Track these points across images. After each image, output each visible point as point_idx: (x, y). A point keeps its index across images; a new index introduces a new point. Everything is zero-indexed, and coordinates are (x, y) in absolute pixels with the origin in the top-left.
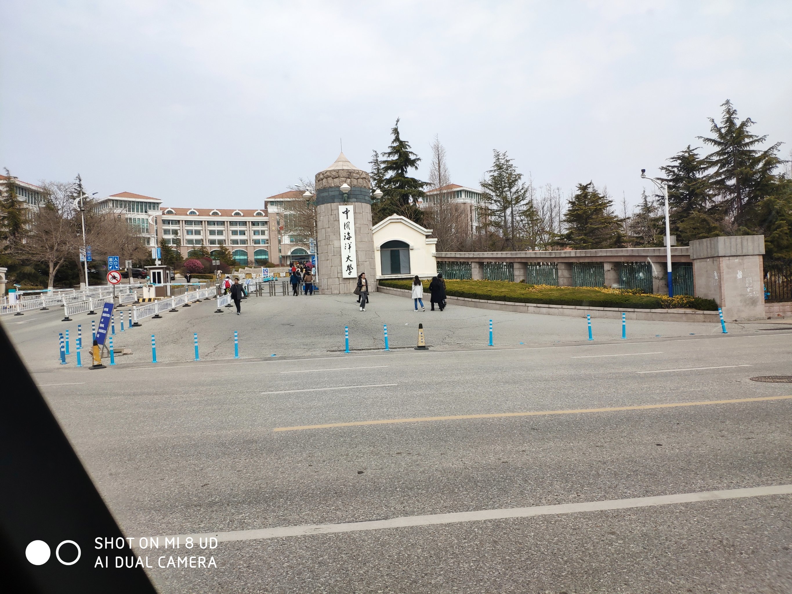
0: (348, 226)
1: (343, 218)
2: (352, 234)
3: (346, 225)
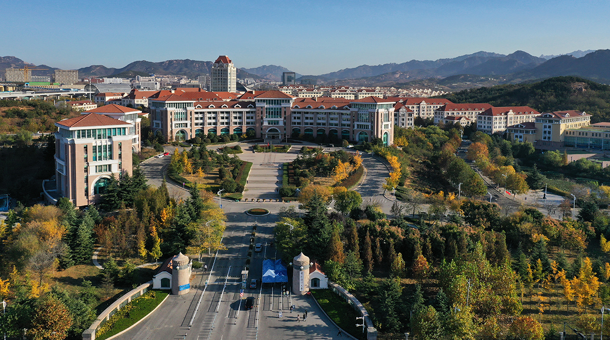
1: (301, 274)
3: (302, 277)
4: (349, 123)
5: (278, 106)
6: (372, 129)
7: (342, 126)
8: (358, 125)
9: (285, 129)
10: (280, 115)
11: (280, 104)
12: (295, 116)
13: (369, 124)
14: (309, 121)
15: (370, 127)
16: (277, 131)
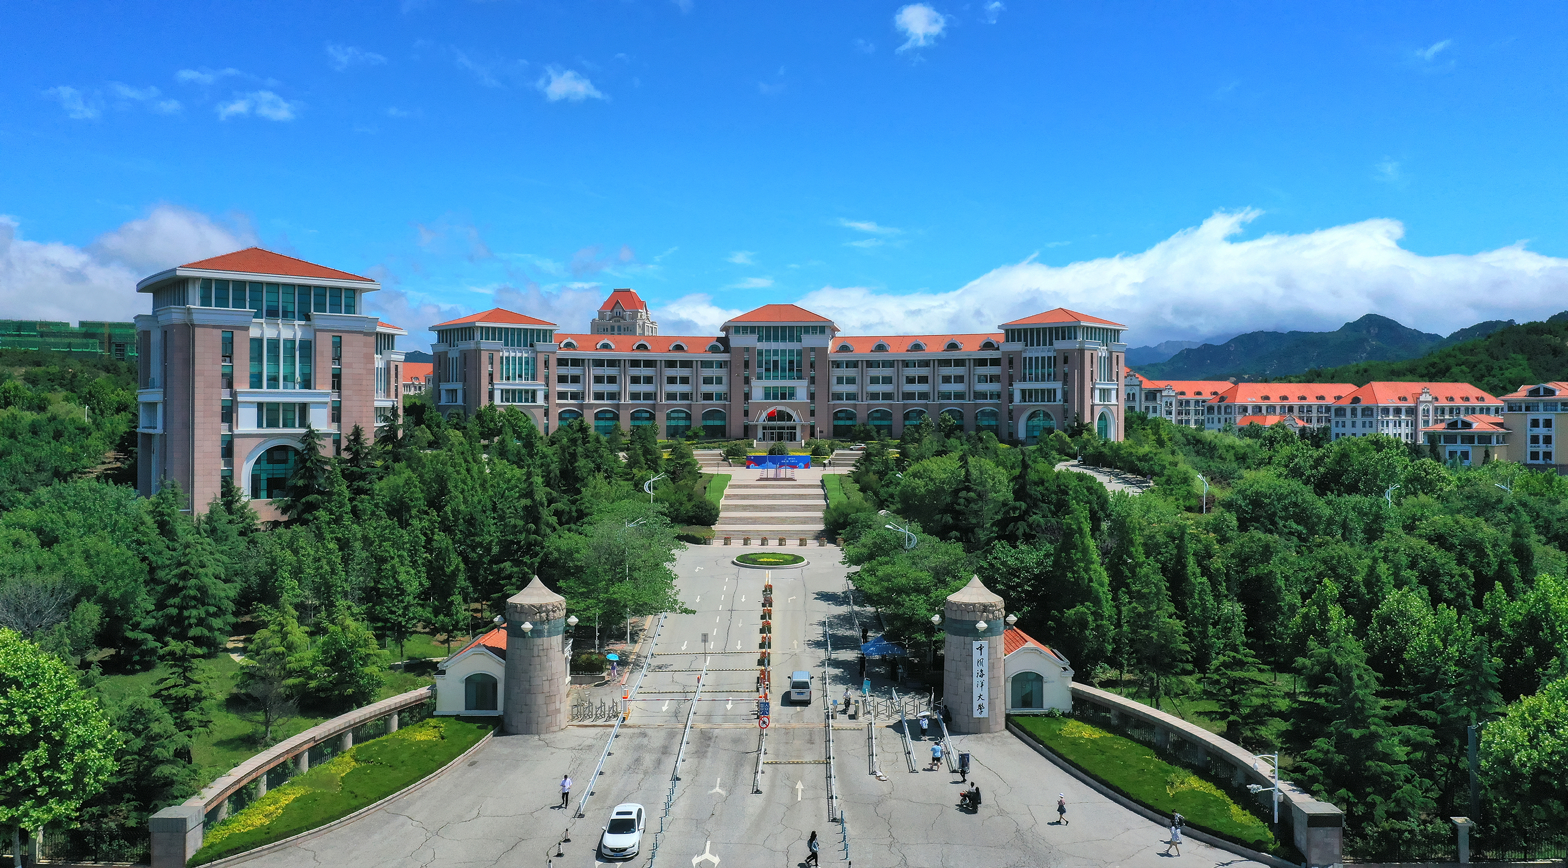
0: (982, 663)
1: (976, 653)
2: (985, 672)
3: (980, 662)
4: (994, 387)
5: (794, 346)
6: (1066, 401)
7: (975, 398)
8: (1023, 392)
9: (812, 413)
10: (799, 371)
11: (800, 340)
12: (840, 375)
13: (1058, 385)
14: (880, 388)
15: (1059, 395)
16: (790, 418)
